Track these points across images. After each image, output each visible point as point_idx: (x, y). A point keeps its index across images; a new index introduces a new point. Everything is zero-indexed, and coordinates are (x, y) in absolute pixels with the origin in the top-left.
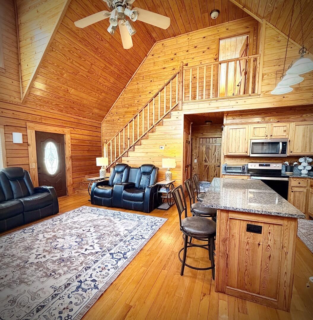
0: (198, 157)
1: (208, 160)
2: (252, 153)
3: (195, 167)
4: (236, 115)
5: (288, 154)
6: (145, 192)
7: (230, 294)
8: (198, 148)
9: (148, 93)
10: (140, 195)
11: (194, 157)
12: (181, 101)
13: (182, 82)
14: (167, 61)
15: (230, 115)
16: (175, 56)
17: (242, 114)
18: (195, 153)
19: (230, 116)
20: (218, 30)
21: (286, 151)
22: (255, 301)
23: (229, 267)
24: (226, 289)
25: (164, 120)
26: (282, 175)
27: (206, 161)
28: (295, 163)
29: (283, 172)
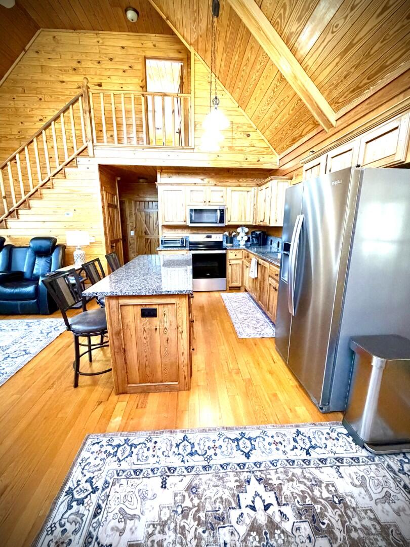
0: (135, 228)
1: (148, 232)
2: (191, 223)
3: (133, 241)
4: (172, 173)
5: (227, 223)
6: (38, 284)
7: (132, 392)
8: (134, 215)
9: (38, 119)
10: (30, 289)
11: (129, 228)
12: (91, 142)
13: (90, 112)
14: (65, 71)
15: (164, 172)
16: (79, 65)
17: (179, 171)
18: (130, 222)
19: (166, 173)
20: (143, 42)
21: (223, 220)
22: (158, 391)
23: (128, 362)
24: (128, 388)
25: (67, 170)
26: (224, 247)
27: (146, 233)
28: (234, 234)
29: (224, 244)
